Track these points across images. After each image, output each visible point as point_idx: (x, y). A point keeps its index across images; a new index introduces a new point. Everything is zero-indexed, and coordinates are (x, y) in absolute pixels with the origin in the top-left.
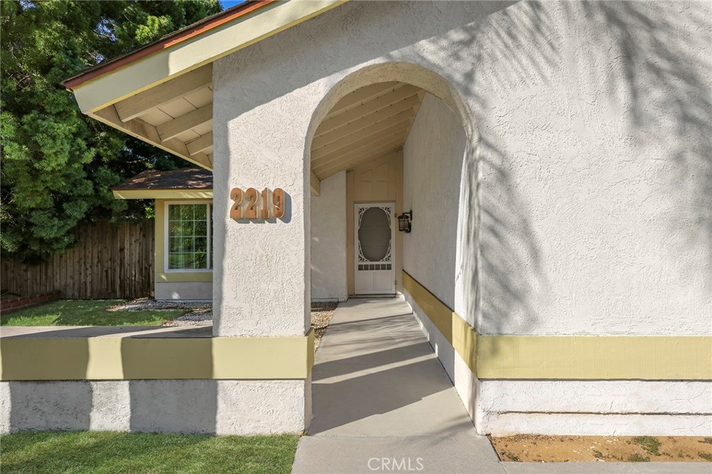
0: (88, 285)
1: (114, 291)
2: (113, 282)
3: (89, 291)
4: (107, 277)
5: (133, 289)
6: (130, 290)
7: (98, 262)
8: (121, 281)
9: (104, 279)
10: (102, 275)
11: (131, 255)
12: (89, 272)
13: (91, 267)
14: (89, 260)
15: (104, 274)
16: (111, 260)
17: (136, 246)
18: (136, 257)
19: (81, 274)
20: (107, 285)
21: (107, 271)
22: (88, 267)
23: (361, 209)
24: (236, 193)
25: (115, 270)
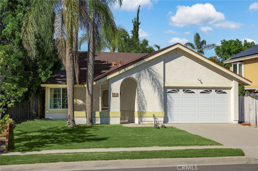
0: (19, 115)
1: (27, 117)
2: (27, 114)
3: (19, 117)
4: (25, 112)
5: (33, 116)
6: (32, 117)
7: (22, 107)
8: (29, 113)
9: (24, 113)
10: (23, 111)
11: (32, 104)
12: (19, 110)
13: (20, 108)
14: (19, 106)
15: (24, 111)
16: (26, 106)
17: (34, 102)
18: (34, 106)
19: (17, 111)
20: (25, 115)
21: (25, 110)
22: (19, 108)
23: (103, 90)
24: (113, 93)
25: (27, 110)
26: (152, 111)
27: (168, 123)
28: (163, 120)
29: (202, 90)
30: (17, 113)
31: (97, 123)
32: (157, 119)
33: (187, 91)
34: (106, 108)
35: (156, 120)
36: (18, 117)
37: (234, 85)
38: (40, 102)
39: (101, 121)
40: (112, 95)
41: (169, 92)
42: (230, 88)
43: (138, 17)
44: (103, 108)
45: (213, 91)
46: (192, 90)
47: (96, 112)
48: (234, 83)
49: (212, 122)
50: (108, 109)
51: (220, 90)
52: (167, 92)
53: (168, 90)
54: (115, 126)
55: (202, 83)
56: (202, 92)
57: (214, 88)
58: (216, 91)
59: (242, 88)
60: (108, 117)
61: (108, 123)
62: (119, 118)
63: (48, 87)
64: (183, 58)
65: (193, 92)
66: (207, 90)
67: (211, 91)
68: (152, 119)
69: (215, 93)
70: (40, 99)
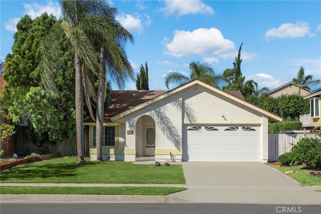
1: (75, 153)
4: (73, 149)
7: (70, 144)
9: (72, 149)
12: (67, 147)
13: (68, 145)
14: (68, 143)
15: (72, 148)
19: (65, 148)
20: (73, 151)
21: (73, 147)
23: (147, 128)
24: (128, 131)
25: (75, 146)
26: (169, 149)
27: (188, 161)
28: (181, 158)
29: (227, 128)
30: (66, 150)
31: (111, 159)
32: (175, 157)
33: (210, 128)
34: (150, 146)
35: (173, 158)
36: (67, 153)
37: (263, 121)
38: (87, 139)
39: (116, 158)
40: (127, 132)
41: (190, 129)
42: (260, 125)
43: (240, 55)
44: (147, 145)
45: (240, 128)
46: (216, 127)
47: (110, 149)
48: (263, 119)
49: (239, 160)
50: (153, 147)
51: (247, 127)
52: (188, 129)
53: (188, 128)
54: (129, 163)
55: (226, 120)
56: (227, 130)
57: (240, 125)
58: (243, 128)
59: (299, 125)
60: (122, 154)
61: (122, 160)
62: (135, 156)
63: (92, 125)
64: (205, 94)
65: (216, 130)
66: (233, 127)
67: (237, 128)
68: (169, 157)
69: (242, 130)
70: (86, 137)
